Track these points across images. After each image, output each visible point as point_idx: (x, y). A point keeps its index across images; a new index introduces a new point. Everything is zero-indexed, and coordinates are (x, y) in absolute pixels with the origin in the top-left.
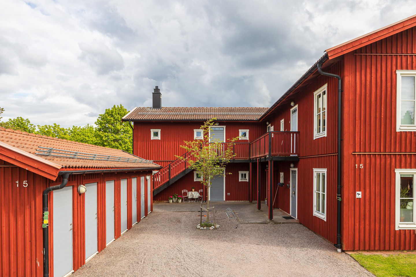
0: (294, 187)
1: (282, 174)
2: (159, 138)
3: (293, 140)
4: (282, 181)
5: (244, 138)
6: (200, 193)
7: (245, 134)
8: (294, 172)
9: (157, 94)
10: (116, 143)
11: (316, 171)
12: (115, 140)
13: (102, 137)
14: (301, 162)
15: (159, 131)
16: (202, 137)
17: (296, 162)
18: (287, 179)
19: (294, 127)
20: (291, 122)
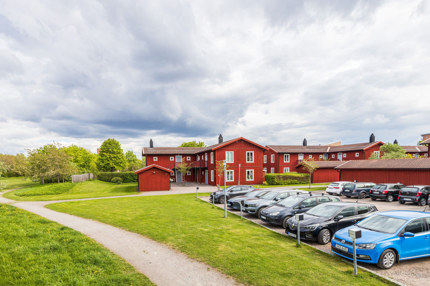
0: (207, 175)
1: (203, 172)
2: (157, 160)
3: (206, 163)
4: (203, 174)
5: (189, 160)
6: (174, 180)
7: (189, 158)
8: (206, 171)
9: (151, 143)
10: (115, 159)
11: (211, 171)
12: (114, 157)
13: (106, 156)
14: (208, 169)
15: (157, 158)
16: (173, 160)
17: (207, 169)
18: (204, 173)
19: (206, 159)
20: (205, 157)
